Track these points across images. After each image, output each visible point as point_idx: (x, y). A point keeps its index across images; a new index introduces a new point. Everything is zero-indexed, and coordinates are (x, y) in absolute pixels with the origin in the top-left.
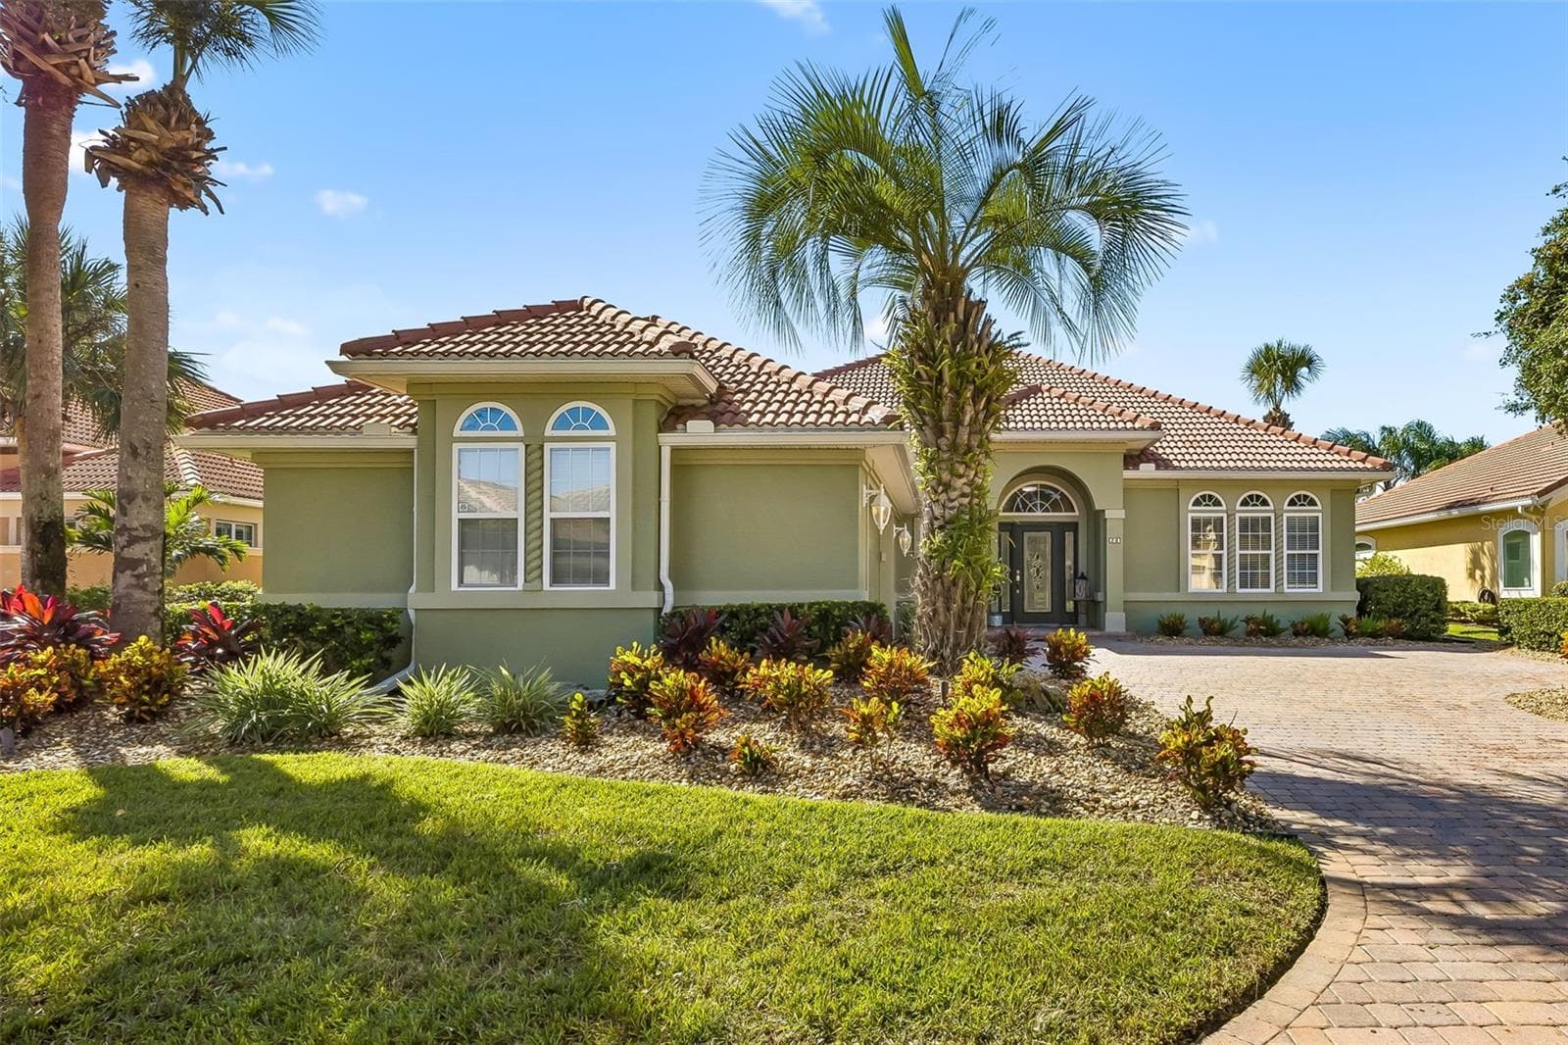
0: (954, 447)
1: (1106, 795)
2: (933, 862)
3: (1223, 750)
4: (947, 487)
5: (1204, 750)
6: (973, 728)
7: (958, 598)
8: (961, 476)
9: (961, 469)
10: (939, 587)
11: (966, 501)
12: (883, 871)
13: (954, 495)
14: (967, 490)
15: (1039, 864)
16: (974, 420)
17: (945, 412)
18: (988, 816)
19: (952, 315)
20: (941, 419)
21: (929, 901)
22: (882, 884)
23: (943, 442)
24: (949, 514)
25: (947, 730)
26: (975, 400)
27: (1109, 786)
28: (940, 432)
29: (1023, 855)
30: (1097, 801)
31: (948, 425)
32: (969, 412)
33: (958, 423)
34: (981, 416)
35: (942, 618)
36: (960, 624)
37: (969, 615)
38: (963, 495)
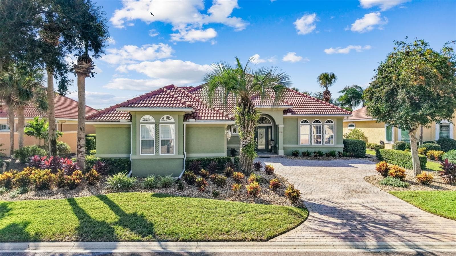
0: (247, 131)
1: (276, 201)
2: (250, 212)
3: (295, 194)
4: (246, 139)
5: (292, 194)
6: (254, 189)
7: (248, 160)
8: (248, 137)
9: (249, 135)
10: (244, 158)
11: (249, 141)
12: (243, 213)
13: (247, 140)
14: (250, 139)
15: (266, 212)
16: (251, 126)
17: (246, 124)
18: (257, 204)
19: (247, 106)
20: (245, 126)
21: (251, 217)
22: (244, 215)
23: (245, 130)
24: (246, 144)
25: (249, 189)
26: (251, 122)
27: (277, 199)
28: (245, 128)
29: (263, 211)
30: (275, 202)
31: (246, 127)
32: (250, 124)
33: (248, 127)
34: (253, 125)
35: (245, 164)
36: (248, 166)
37: (250, 163)
38: (249, 140)
